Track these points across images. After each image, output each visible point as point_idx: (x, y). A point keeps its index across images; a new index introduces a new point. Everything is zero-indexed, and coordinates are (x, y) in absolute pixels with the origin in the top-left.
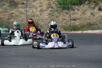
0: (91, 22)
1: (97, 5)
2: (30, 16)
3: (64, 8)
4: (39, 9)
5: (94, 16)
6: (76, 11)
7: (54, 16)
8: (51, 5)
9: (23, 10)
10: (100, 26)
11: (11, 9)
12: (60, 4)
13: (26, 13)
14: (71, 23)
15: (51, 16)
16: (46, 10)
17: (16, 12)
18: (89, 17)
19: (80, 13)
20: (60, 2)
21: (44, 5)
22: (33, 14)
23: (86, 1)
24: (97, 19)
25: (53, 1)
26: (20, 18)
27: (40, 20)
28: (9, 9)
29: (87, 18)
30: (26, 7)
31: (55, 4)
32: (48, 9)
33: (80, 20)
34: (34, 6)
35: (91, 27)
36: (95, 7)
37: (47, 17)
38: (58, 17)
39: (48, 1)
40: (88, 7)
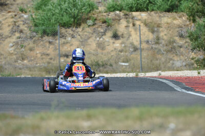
0: (98, 61)
1: (109, 27)
3: (45, 33)
5: (103, 49)
6: (69, 39)
7: (25, 47)
8: (18, 26)
10: (117, 68)
12: (36, 25)
15: (20, 48)
16: (10, 35)
18: (94, 50)
19: (75, 42)
20: (36, 21)
21: (4, 26)
24: (110, 55)
25: (22, 19)
31: (26, 25)
32: (12, 34)
36: (105, 32)
37: (11, 50)
38: (33, 50)
39: (12, 18)
40: (92, 32)
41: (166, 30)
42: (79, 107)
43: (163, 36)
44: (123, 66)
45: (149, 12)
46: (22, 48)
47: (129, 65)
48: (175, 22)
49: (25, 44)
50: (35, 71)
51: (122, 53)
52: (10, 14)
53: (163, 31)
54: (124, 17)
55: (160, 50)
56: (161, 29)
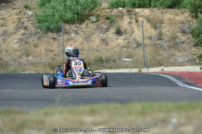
1: (113, 24)
3: (49, 30)
5: (107, 44)
6: (73, 35)
7: (29, 44)
8: (23, 23)
10: (120, 64)
12: (39, 22)
15: (25, 44)
16: (15, 32)
18: (98, 47)
19: (79, 39)
20: (39, 17)
21: (10, 23)
24: (113, 51)
25: (27, 16)
27: (3, 50)
31: (30, 22)
32: (17, 31)
35: (102, 65)
36: (108, 28)
37: (16, 47)
38: (38, 46)
39: (17, 15)
40: (96, 28)
41: (168, 26)
42: (82, 102)
43: (165, 32)
44: (125, 61)
45: (151, 8)
46: (26, 44)
47: (132, 61)
48: (177, 18)
49: (30, 40)
50: (40, 67)
51: (125, 49)
52: (15, 11)
53: (165, 27)
54: (127, 13)
55: (162, 46)
56: (163, 25)
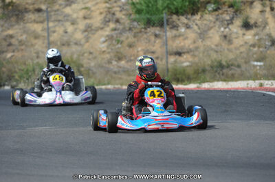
0: (221, 61)
1: (238, 13)
2: (59, 43)
3: (149, 23)
4: (82, 25)
5: (230, 42)
6: (183, 30)
7: (121, 43)
8: (114, 14)
9: (38, 28)
10: (246, 70)
11: (6, 25)
12: (139, 12)
13: (46, 34)
14: (167, 62)
15: (116, 44)
16: (102, 26)
17: (19, 34)
18: (217, 46)
19: (191, 35)
20: (138, 6)
21: (96, 14)
22: (65, 39)
23: (209, 2)
24: (238, 52)
25: (119, 4)
26: (32, 49)
27: (84, 53)
28: (2, 26)
29: (212, 49)
30: (48, 21)
31: (124, 12)
32: (105, 24)
33: (192, 53)
34: (69, 18)
35: (221, 73)
36: (232, 19)
37: (103, 47)
38: (133, 46)
39: (106, 2)
40: (214, 20)
44: (257, 66)
46: (118, 43)
47: (264, 65)
49: (123, 38)
51: (256, 49)
